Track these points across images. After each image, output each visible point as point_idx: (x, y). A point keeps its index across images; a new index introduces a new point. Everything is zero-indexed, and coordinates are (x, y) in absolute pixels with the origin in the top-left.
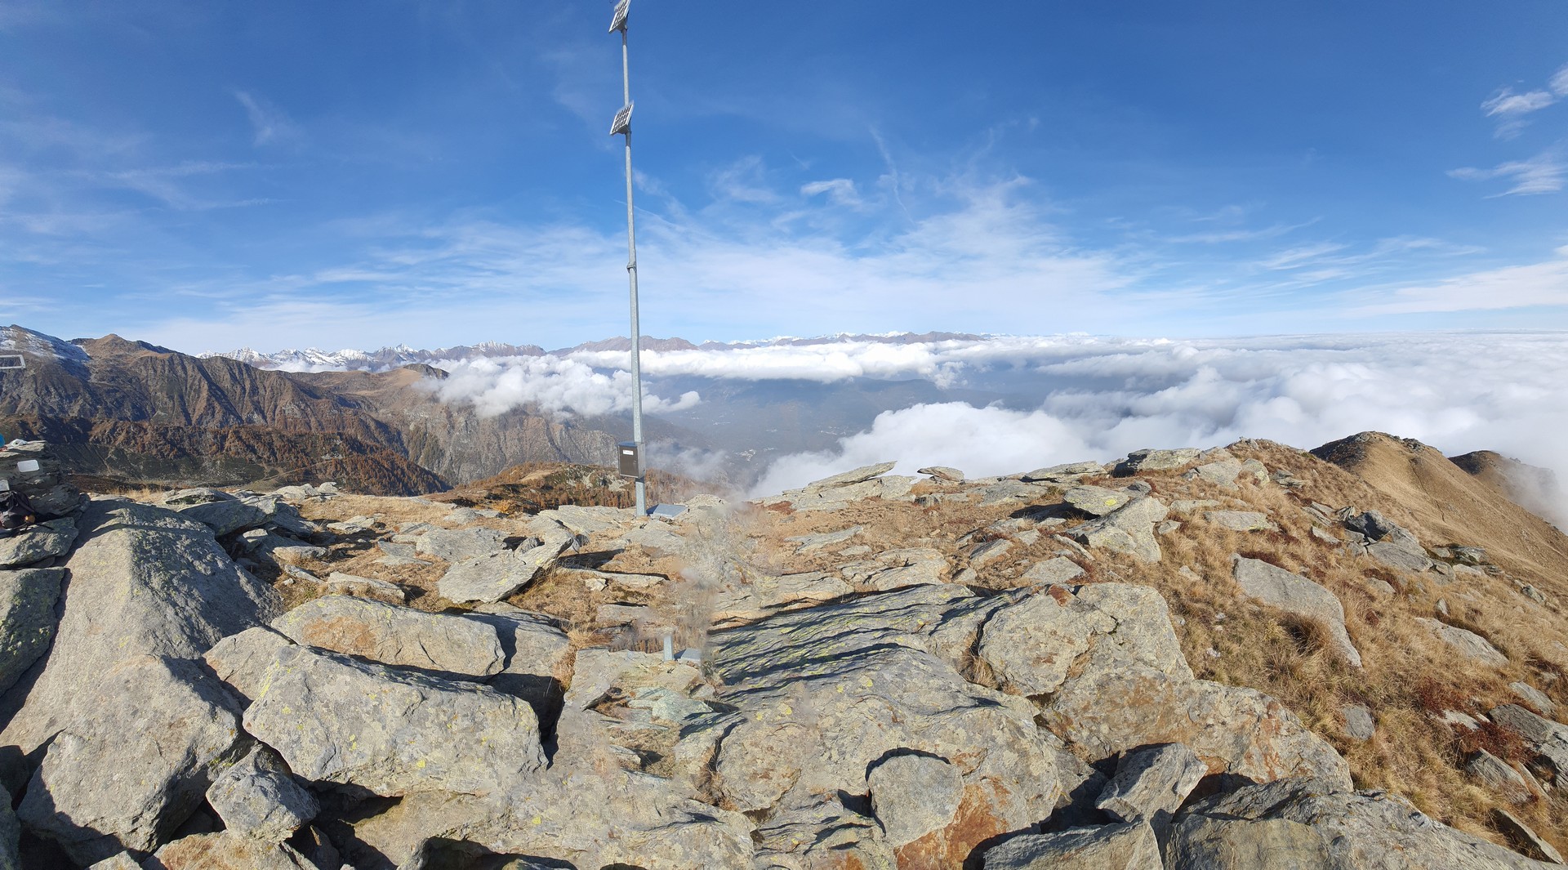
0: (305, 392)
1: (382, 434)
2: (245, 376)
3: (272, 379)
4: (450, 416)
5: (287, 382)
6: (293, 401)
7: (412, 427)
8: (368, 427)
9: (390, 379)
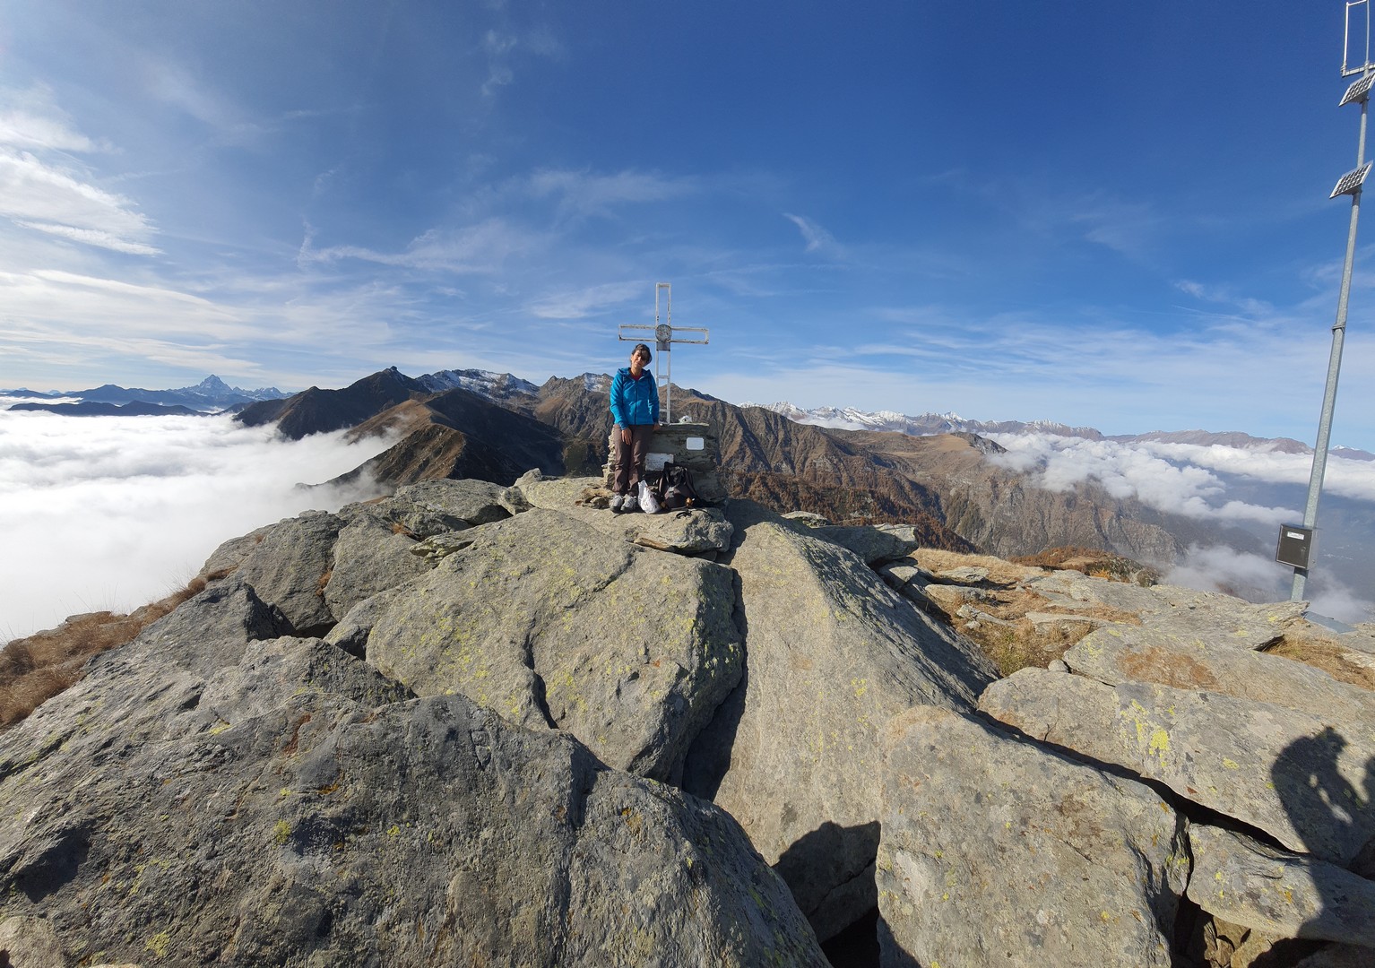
0: (840, 447)
1: (919, 496)
2: (780, 427)
3: (807, 432)
4: (995, 485)
5: (822, 437)
6: (826, 455)
7: (952, 493)
8: (902, 488)
9: (931, 443)
